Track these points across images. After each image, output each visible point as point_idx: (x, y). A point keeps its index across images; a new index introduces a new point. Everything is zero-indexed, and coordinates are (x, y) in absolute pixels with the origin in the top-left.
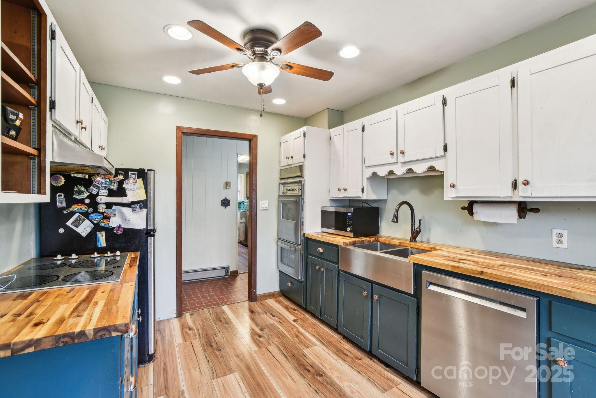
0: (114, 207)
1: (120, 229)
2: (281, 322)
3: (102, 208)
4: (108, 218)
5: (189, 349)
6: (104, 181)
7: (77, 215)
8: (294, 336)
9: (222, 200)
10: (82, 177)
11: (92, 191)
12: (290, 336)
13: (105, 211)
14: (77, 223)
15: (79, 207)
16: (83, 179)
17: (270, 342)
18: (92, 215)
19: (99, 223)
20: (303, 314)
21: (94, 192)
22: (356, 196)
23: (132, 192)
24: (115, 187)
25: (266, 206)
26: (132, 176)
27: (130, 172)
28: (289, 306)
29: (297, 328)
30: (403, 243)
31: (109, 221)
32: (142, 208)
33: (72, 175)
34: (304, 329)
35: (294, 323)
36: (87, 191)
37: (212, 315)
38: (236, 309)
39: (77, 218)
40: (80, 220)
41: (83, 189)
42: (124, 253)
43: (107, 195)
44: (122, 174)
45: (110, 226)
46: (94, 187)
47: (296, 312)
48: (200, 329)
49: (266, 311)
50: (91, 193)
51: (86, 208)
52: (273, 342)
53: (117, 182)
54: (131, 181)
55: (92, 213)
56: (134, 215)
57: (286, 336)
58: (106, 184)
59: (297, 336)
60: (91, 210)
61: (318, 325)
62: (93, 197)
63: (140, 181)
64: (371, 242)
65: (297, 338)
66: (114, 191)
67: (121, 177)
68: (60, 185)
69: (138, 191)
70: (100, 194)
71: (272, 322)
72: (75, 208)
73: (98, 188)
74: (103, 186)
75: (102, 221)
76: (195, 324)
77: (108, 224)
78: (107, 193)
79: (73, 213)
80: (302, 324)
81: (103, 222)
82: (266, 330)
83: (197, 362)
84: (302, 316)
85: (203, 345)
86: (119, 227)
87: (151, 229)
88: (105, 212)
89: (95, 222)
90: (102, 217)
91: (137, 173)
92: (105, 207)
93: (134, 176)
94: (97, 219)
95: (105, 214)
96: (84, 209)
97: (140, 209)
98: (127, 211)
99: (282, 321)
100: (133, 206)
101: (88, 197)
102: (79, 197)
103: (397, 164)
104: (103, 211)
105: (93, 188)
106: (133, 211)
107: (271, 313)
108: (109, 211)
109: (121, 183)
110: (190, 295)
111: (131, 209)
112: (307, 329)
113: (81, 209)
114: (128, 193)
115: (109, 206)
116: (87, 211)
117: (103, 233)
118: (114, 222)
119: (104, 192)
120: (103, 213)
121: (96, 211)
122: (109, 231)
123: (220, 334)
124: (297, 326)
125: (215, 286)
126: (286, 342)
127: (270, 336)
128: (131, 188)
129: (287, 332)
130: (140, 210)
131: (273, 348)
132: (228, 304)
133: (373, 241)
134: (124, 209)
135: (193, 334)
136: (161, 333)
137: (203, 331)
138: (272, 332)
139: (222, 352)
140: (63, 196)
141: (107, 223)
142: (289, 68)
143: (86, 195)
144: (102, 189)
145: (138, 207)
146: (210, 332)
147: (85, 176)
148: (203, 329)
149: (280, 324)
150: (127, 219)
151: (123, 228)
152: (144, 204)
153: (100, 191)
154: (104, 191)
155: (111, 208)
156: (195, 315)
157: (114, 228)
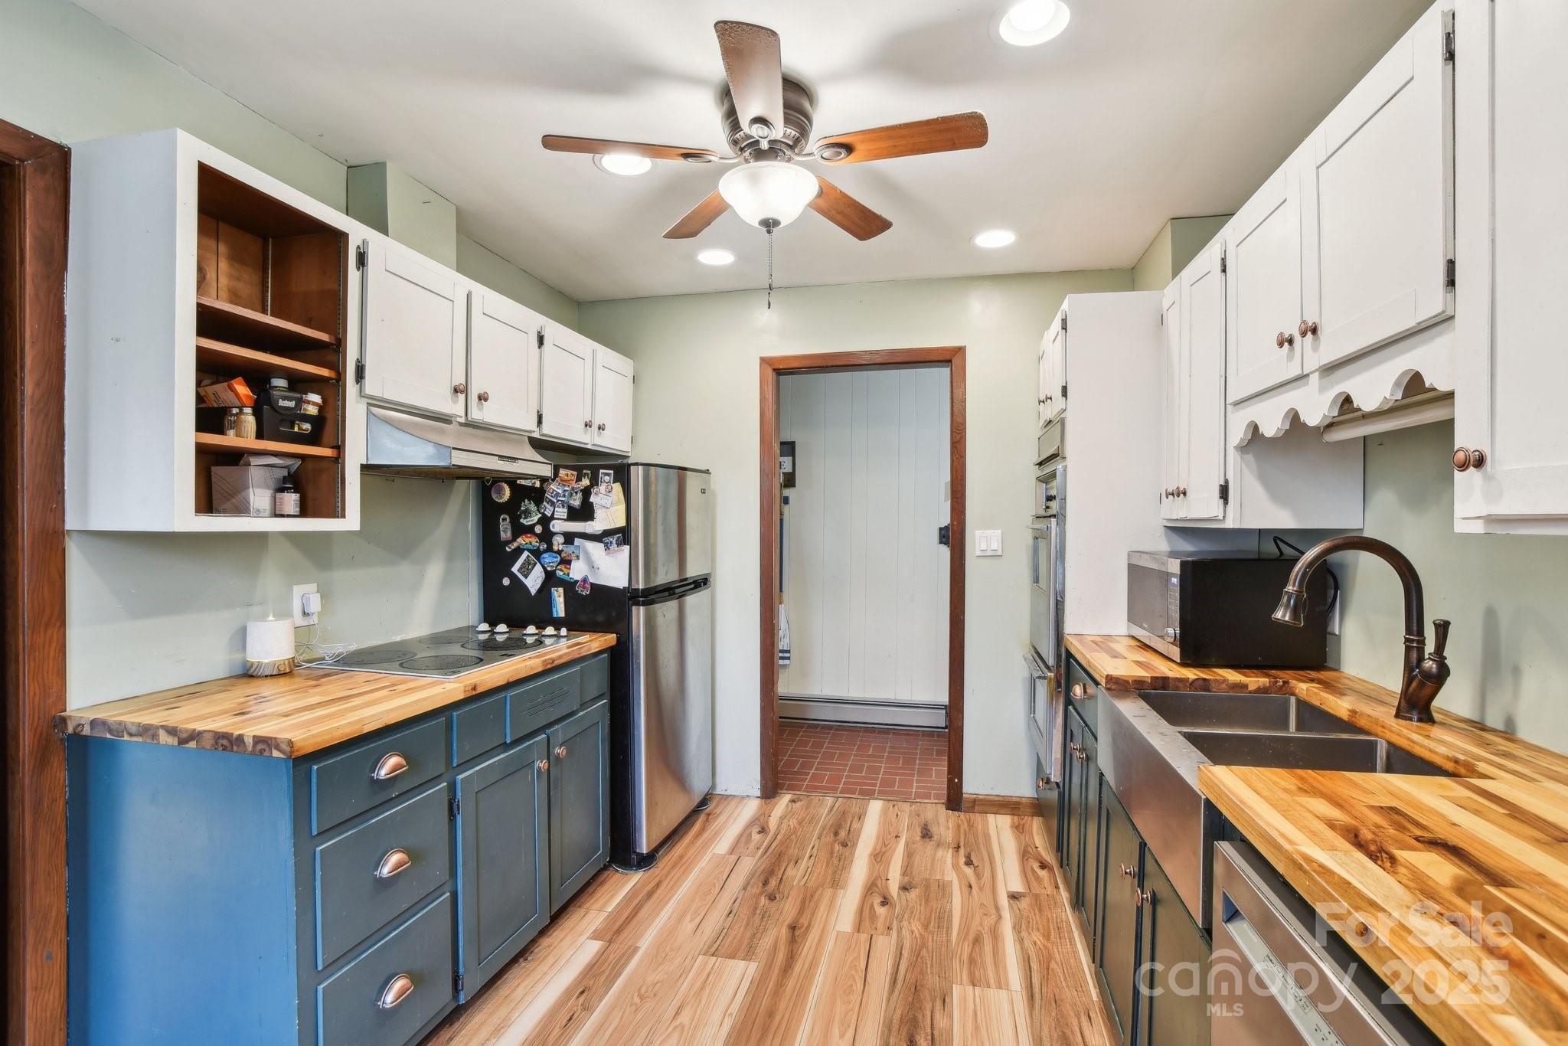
0: (577, 541)
1: (586, 585)
2: (970, 887)
3: (558, 542)
4: (566, 562)
5: (722, 873)
6: (560, 491)
7: (526, 554)
8: (971, 937)
9: (941, 529)
10: (530, 485)
11: (545, 510)
12: (959, 931)
13: (565, 549)
14: (526, 570)
15: (527, 540)
16: (533, 488)
17: (895, 927)
18: (544, 555)
19: (555, 571)
20: (1057, 887)
21: (548, 513)
22: (1205, 516)
23: (604, 510)
24: (576, 502)
25: (995, 545)
26: (606, 476)
27: (601, 471)
28: (1040, 849)
29: (1000, 917)
30: (1362, 714)
31: (570, 569)
32: (621, 544)
33: (518, 482)
34: (1017, 928)
35: (1004, 901)
36: (538, 510)
37: (832, 813)
38: (897, 815)
39: (525, 560)
40: (529, 564)
41: (532, 507)
42: (574, 633)
43: (565, 517)
44: (588, 474)
45: (571, 578)
46: (548, 503)
47: (1043, 873)
48: (779, 837)
49: (962, 844)
50: (543, 514)
51: (537, 542)
52: (900, 931)
53: (581, 491)
54: (602, 488)
55: (545, 551)
56: (608, 558)
57: (949, 928)
58: (564, 496)
59: (977, 940)
60: (543, 547)
61: (1070, 932)
62: (545, 521)
63: (617, 488)
64: (1250, 692)
65: (974, 944)
66: (576, 509)
67: (586, 482)
68: (501, 501)
69: (614, 508)
70: (555, 516)
71: (951, 876)
72: (521, 541)
73: (553, 504)
74: (561, 501)
75: (559, 567)
76: (780, 823)
77: (568, 575)
78: (566, 514)
79: (518, 551)
80: (1025, 914)
81: (561, 570)
82: (913, 895)
83: (710, 903)
84: (1050, 890)
85: (752, 875)
86: (585, 580)
87: (638, 589)
88: (562, 550)
89: (549, 569)
90: (559, 559)
91: (612, 472)
92: (563, 541)
93: (607, 478)
94: (552, 562)
95: (563, 555)
96: (534, 543)
97: (618, 545)
98: (595, 549)
99: (979, 884)
100: (606, 540)
101: (540, 522)
102: (527, 522)
103: (1308, 384)
104: (560, 549)
105: (547, 506)
106: (606, 550)
107: (970, 854)
108: (569, 549)
109: (586, 493)
110: (832, 756)
111: (602, 545)
112: (1024, 934)
113: (531, 544)
114: (599, 513)
115: (569, 538)
116: (539, 548)
117: (561, 590)
118: (577, 571)
119: (561, 512)
120: (559, 552)
121: (550, 549)
122: (569, 586)
123: (808, 861)
124: (1006, 914)
125: (905, 748)
126: (930, 944)
127: (908, 911)
128: (603, 502)
129: (961, 917)
130: (616, 549)
131: (885, 947)
132: (889, 800)
133: (1258, 690)
134: (590, 546)
135: (757, 844)
136: (707, 820)
137: (782, 843)
138: (923, 906)
139: (774, 904)
140: (508, 520)
141: (566, 571)
142: (843, 152)
143: (535, 518)
144: (558, 507)
145: (614, 542)
146: (793, 851)
147: (535, 483)
148: (787, 839)
149: (966, 890)
150: (595, 566)
151: (592, 584)
152: (624, 535)
153: (557, 509)
154: (561, 510)
155: (572, 543)
156: (798, 805)
157: (577, 581)
